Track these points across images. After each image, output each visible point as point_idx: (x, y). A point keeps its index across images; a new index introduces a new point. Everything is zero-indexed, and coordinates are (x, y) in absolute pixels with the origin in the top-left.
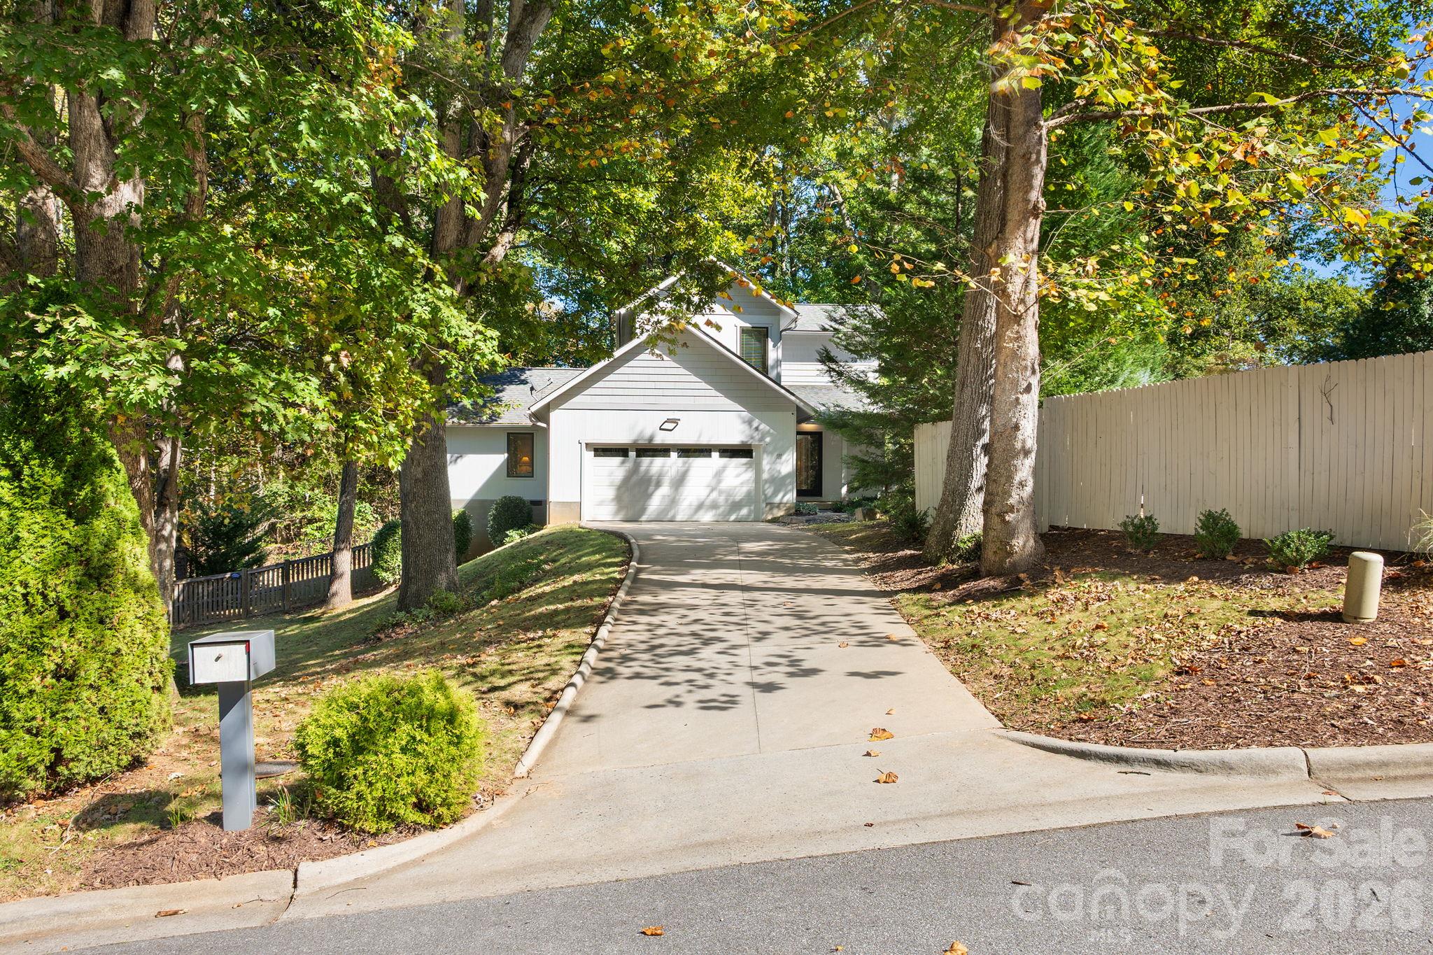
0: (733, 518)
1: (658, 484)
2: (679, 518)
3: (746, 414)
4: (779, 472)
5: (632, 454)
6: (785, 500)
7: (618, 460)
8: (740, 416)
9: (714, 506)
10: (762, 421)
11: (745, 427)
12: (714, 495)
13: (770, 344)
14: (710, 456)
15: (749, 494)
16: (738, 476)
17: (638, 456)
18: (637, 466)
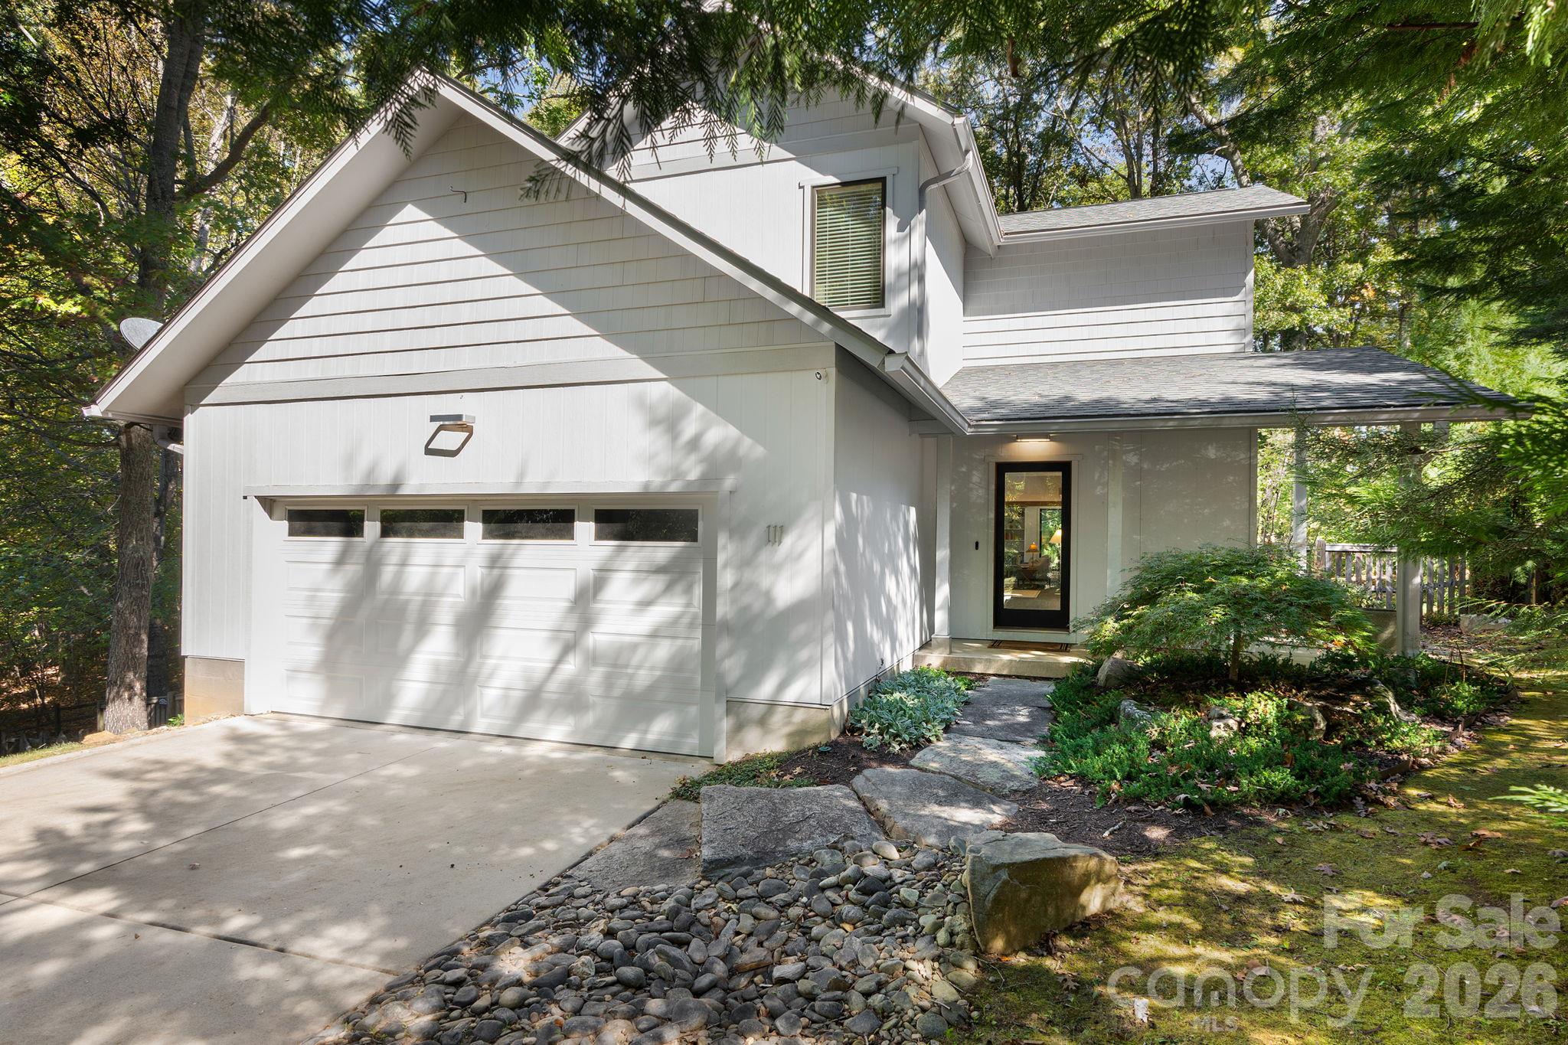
0: (629, 741)
1: (423, 626)
2: (480, 725)
3: (662, 391)
4: (768, 597)
5: (372, 528)
6: (790, 695)
7: (330, 545)
8: (641, 403)
9: (573, 701)
10: (722, 409)
11: (652, 441)
12: (571, 667)
13: (891, 230)
14: (569, 534)
15: (677, 666)
16: (645, 604)
17: (385, 533)
18: (373, 564)
